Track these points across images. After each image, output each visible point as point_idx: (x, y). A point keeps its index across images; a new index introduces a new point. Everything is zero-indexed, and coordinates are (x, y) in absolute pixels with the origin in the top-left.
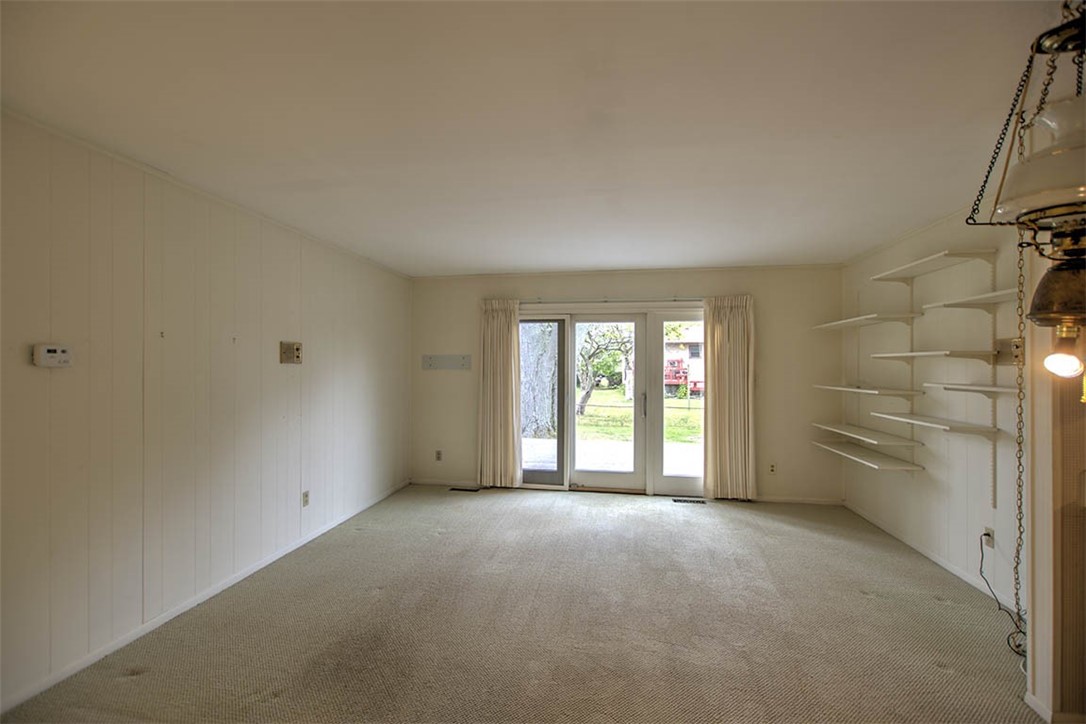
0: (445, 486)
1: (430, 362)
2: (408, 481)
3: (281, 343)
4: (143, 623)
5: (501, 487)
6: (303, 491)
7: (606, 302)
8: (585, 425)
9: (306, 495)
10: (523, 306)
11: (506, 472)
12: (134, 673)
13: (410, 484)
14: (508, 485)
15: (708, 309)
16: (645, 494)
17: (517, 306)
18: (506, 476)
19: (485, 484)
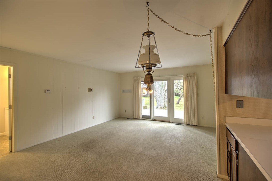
0: (126, 118)
1: (124, 91)
2: (119, 116)
3: (88, 88)
4: (63, 134)
5: (137, 119)
6: (93, 116)
7: (160, 76)
8: (179, 107)
9: (94, 117)
10: (142, 78)
11: (139, 115)
12: (59, 141)
13: (120, 117)
14: (139, 118)
15: (184, 77)
16: (170, 122)
17: (140, 78)
18: (138, 116)
19: (134, 118)
